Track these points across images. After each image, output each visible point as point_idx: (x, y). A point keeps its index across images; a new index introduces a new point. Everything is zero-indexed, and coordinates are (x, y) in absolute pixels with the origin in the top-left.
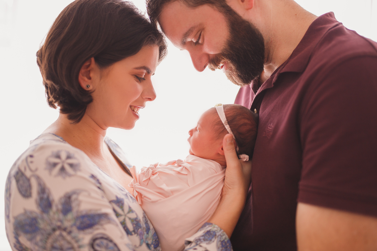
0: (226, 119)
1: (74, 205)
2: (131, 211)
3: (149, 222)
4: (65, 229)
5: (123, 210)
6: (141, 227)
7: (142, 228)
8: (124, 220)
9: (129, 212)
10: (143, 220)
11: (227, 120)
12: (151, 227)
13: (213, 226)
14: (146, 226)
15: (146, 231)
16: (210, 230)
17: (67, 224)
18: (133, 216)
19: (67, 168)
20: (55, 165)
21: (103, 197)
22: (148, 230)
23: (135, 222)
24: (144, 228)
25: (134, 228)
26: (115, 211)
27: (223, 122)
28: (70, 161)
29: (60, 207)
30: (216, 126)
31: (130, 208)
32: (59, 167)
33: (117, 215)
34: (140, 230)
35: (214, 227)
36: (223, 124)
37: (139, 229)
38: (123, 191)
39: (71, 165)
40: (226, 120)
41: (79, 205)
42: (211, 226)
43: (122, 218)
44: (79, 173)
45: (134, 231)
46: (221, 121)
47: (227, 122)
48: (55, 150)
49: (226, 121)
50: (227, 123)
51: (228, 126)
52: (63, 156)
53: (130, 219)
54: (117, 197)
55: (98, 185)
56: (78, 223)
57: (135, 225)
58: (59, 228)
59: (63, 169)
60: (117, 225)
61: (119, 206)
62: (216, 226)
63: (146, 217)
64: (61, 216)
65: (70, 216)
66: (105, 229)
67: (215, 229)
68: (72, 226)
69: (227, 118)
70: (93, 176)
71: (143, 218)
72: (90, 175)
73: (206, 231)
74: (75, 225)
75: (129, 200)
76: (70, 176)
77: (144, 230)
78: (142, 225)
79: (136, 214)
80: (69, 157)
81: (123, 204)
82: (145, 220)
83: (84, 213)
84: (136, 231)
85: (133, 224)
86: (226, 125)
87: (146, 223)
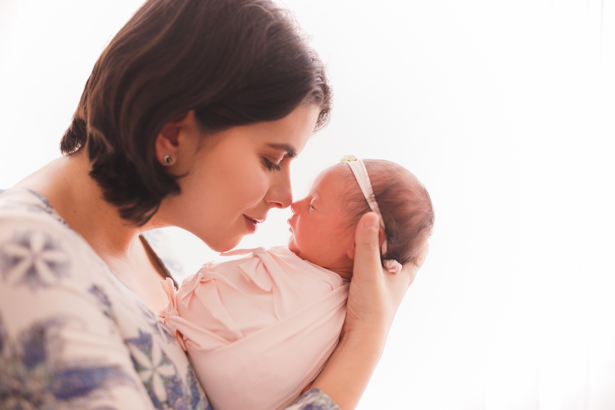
0: (371, 189)
1: (51, 348)
2: (165, 360)
3: (198, 385)
4: (28, 397)
5: (151, 359)
6: (181, 395)
7: (184, 397)
8: (151, 379)
9: (161, 364)
10: (187, 381)
11: (374, 193)
12: (202, 396)
13: (319, 396)
14: (193, 393)
15: (191, 403)
16: (313, 403)
17: (33, 386)
18: (168, 371)
19: (43, 269)
20: (16, 261)
21: (112, 332)
22: (195, 400)
23: (171, 385)
24: (188, 396)
25: (168, 395)
26: (133, 359)
27: (367, 196)
28: (51, 256)
29: (20, 350)
30: (351, 204)
31: (164, 354)
32: (23, 267)
33: (138, 367)
34: (179, 400)
35: (321, 398)
36: (365, 200)
37: (176, 398)
38: (149, 317)
39: (51, 265)
40: (372, 192)
41: (61, 348)
42: (315, 396)
43: (146, 375)
44: (66, 282)
45: (167, 402)
46: (362, 193)
47: (374, 196)
48: (22, 229)
49: (372, 194)
50: (374, 199)
51: (375, 203)
52: (37, 242)
53: (162, 377)
54: (140, 332)
55: (105, 308)
56: (58, 385)
57: (170, 391)
58: (16, 393)
59: (32, 271)
60: (137, 389)
61: (143, 350)
62: (326, 396)
63: (194, 373)
64: (21, 369)
65: (40, 371)
66: (112, 398)
67: (322, 402)
68: (43, 392)
69: (374, 188)
70: (95, 290)
71: (187, 376)
72: (88, 285)
73: (305, 405)
74: (50, 388)
75: (161, 336)
76: (45, 285)
77: (189, 401)
78: (184, 390)
79: (175, 368)
80: (48, 247)
81: (150, 346)
82: (192, 380)
83: (72, 364)
84: (172, 402)
85: (167, 388)
86: (372, 201)
87: (193, 387)
